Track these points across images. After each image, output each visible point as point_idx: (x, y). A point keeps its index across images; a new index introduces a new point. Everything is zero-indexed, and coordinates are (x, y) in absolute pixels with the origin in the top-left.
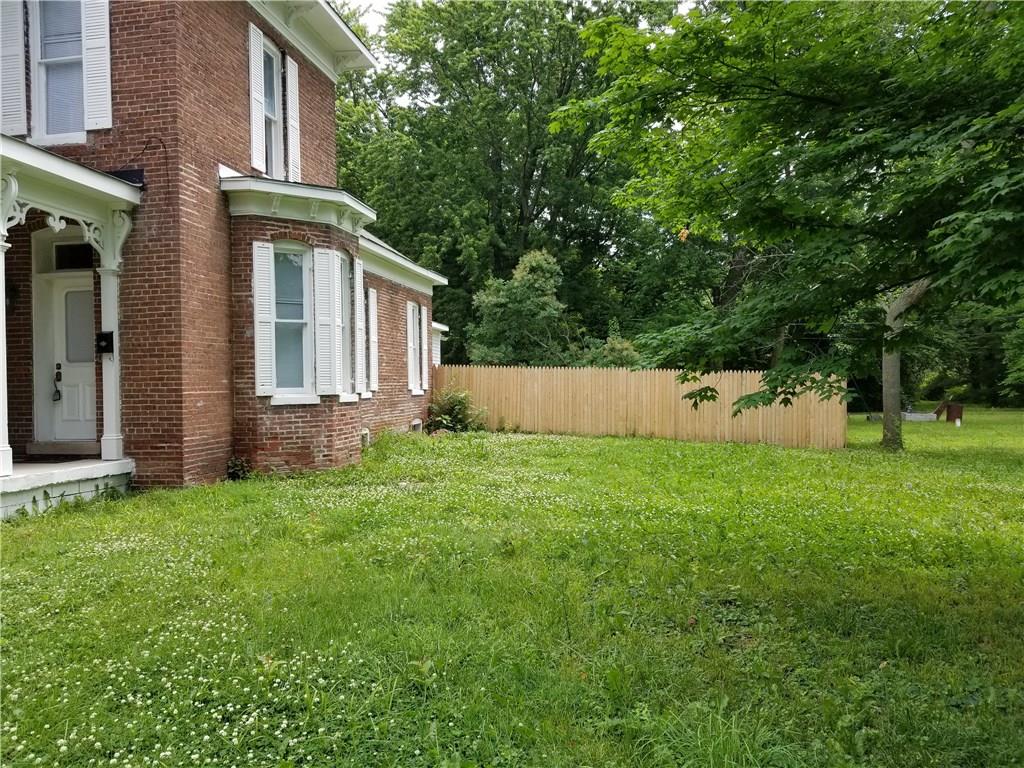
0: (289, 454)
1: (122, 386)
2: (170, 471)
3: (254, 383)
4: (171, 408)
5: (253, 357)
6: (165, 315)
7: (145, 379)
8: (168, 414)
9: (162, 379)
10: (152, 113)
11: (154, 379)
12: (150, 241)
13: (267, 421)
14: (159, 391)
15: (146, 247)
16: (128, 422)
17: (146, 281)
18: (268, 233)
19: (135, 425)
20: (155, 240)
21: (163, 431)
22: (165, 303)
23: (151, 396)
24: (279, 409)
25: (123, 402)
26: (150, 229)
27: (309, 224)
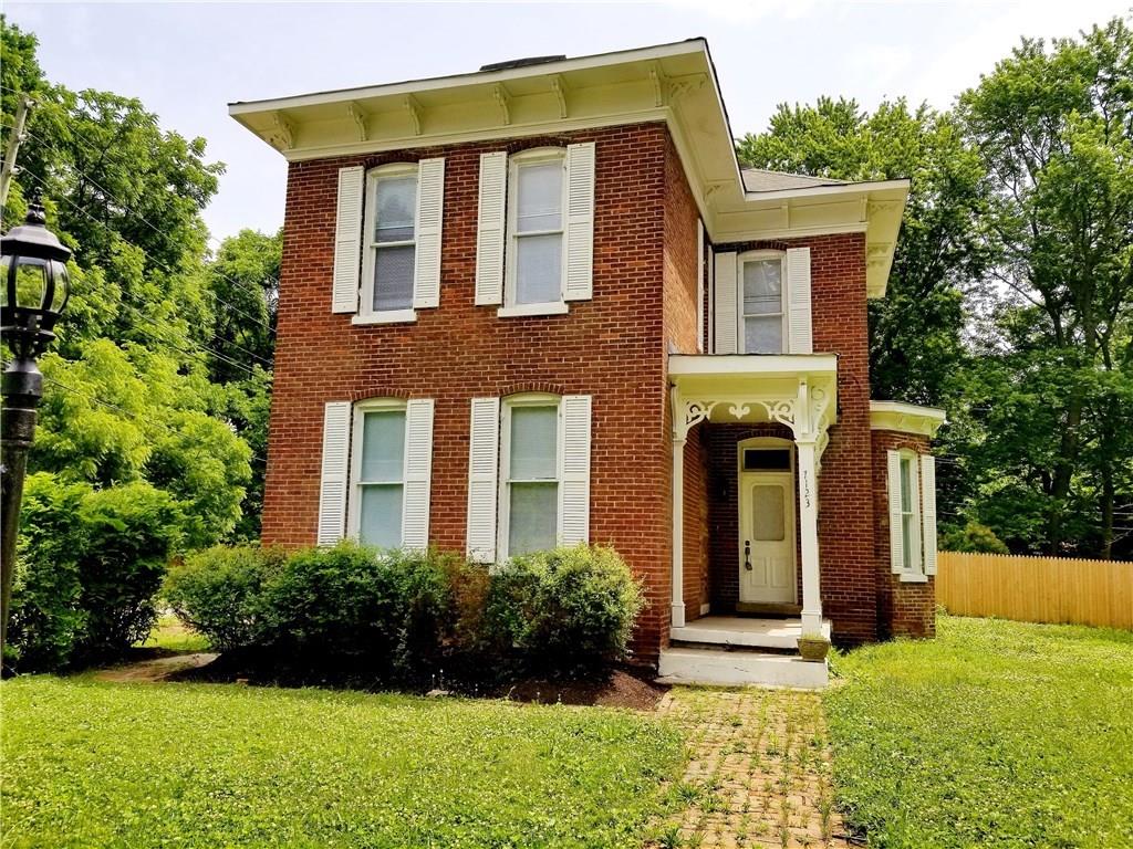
0: (910, 623)
1: (821, 561)
2: (864, 631)
3: (890, 563)
4: (865, 581)
5: (889, 542)
6: (858, 508)
7: (841, 558)
8: (863, 585)
9: (856, 558)
10: (847, 358)
11: (850, 558)
12: (845, 451)
13: (898, 593)
14: (853, 567)
15: (842, 456)
16: (826, 590)
17: (842, 482)
18: (896, 443)
19: (832, 593)
20: (850, 451)
21: (858, 598)
22: (858, 499)
23: (848, 571)
24: (904, 584)
25: (822, 575)
26: (844, 443)
27: (918, 436)
